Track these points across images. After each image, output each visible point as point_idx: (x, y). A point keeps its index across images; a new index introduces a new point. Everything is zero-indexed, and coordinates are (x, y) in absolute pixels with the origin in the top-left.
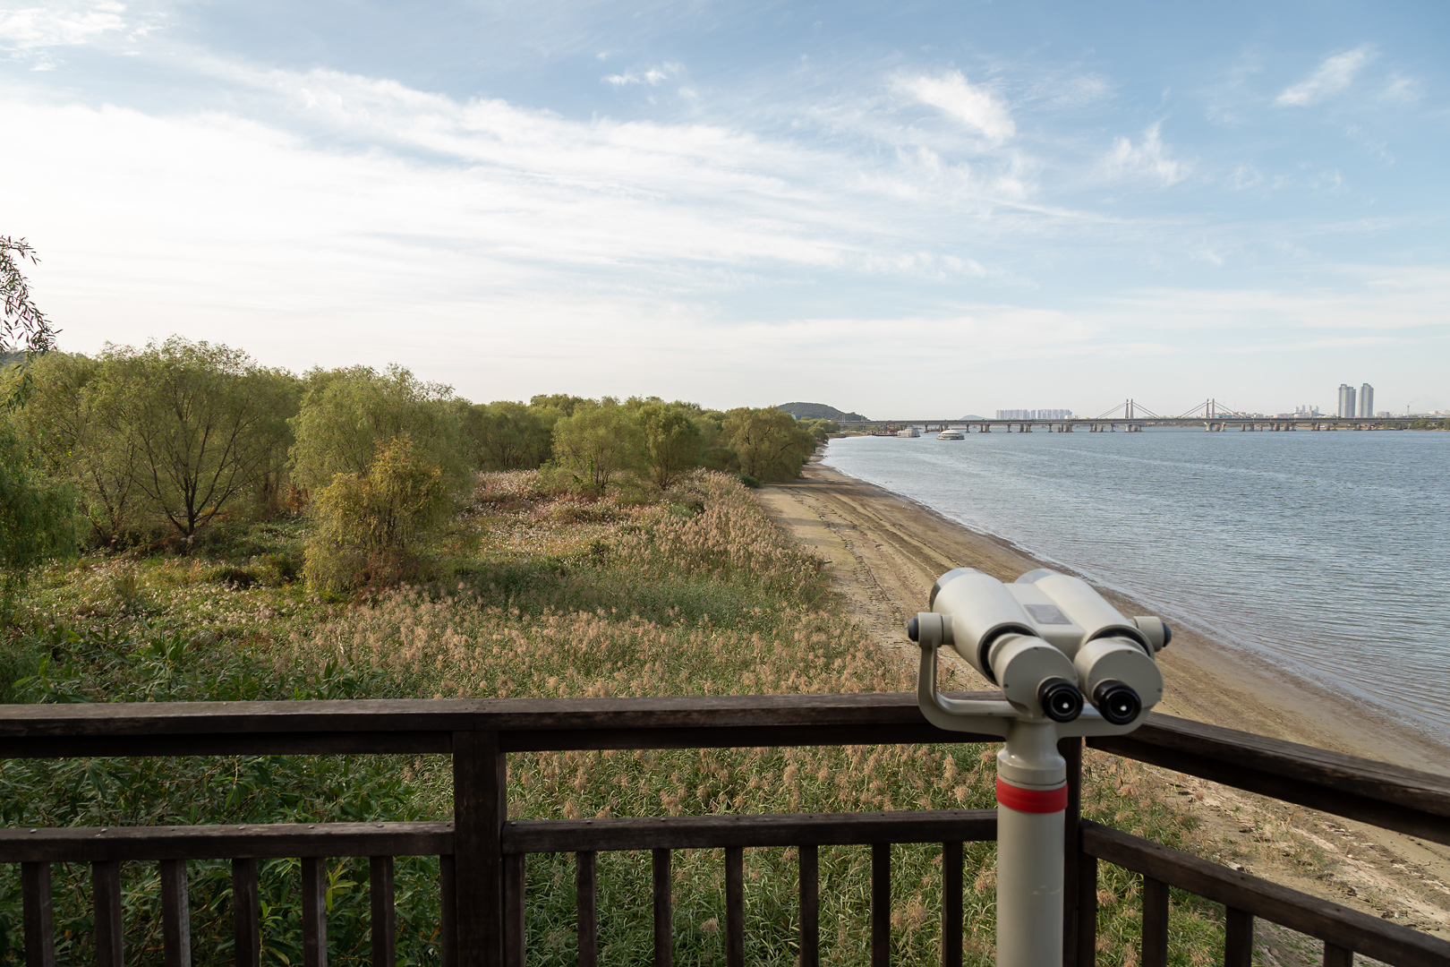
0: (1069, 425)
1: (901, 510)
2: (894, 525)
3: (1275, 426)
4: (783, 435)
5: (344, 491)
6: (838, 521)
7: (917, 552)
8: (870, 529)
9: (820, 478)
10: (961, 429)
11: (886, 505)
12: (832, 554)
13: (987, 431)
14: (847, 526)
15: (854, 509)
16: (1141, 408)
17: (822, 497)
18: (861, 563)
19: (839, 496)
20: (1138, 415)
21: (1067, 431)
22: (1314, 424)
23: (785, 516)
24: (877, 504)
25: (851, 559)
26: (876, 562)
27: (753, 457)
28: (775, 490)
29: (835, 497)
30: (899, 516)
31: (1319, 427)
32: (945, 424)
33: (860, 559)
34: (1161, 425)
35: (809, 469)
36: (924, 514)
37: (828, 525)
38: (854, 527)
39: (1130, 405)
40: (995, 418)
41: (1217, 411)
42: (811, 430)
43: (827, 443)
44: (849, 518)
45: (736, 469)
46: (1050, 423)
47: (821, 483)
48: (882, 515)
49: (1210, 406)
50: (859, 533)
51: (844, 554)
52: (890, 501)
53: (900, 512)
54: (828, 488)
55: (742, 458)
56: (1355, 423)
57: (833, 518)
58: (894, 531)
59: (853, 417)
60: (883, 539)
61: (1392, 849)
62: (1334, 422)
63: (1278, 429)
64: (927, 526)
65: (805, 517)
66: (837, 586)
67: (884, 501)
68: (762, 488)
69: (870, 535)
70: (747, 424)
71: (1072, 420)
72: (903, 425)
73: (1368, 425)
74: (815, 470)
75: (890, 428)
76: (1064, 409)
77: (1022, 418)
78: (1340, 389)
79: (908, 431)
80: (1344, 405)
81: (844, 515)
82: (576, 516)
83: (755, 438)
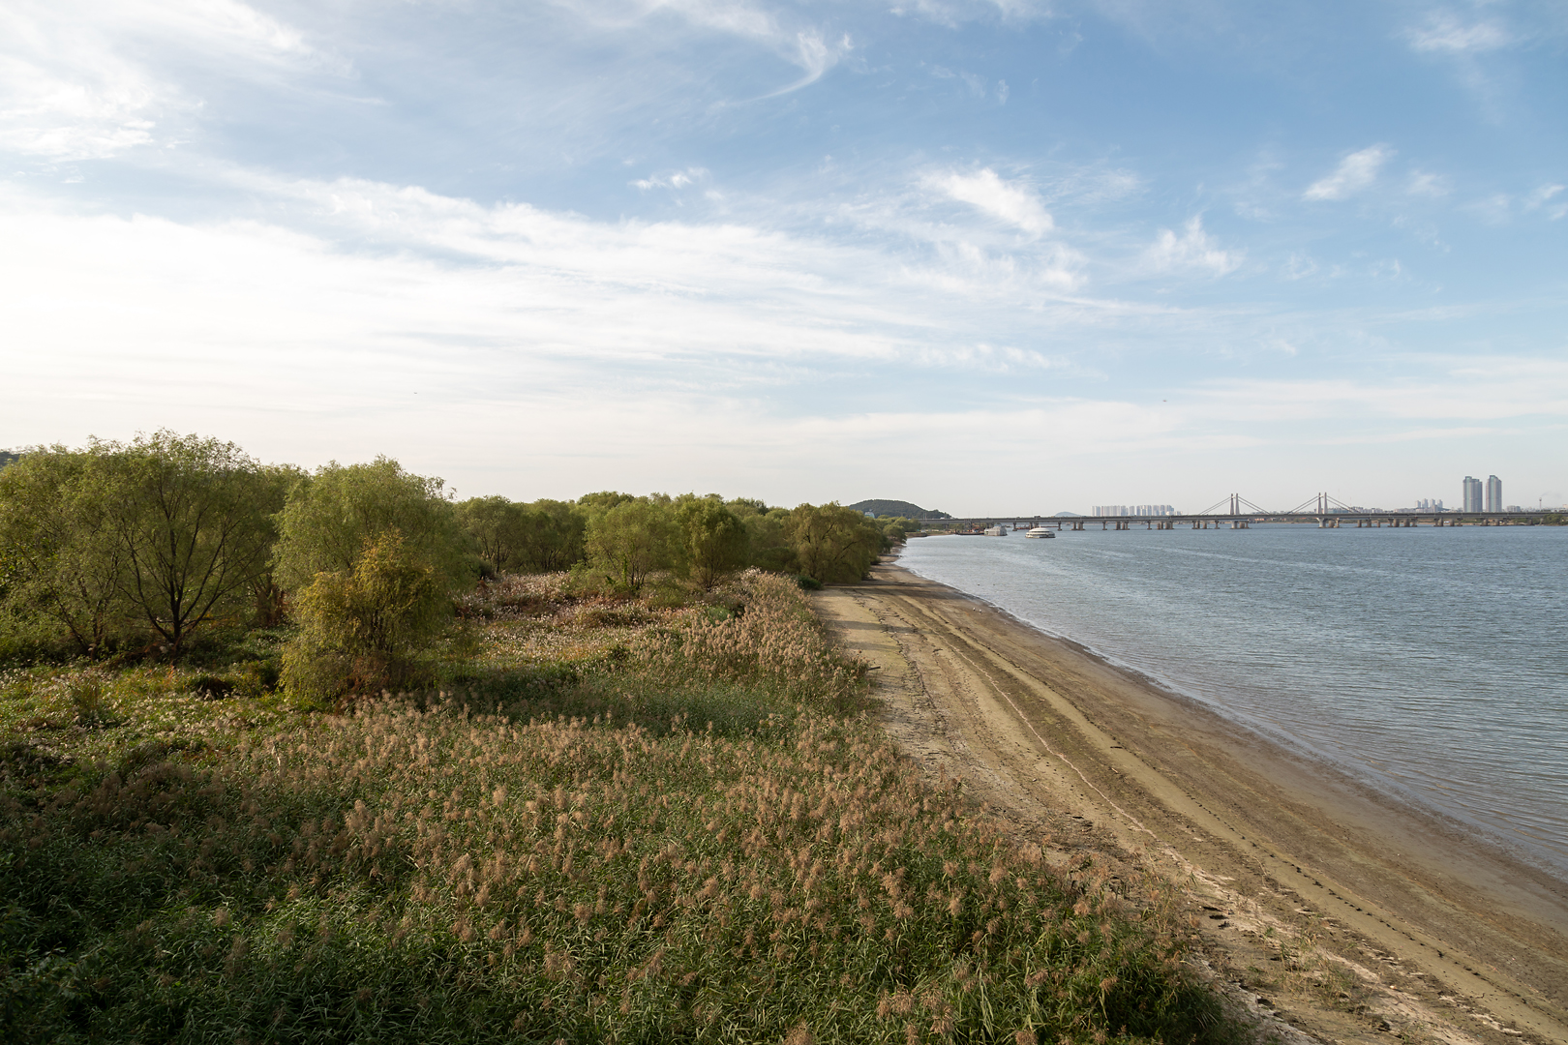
0: (1170, 521)
1: (971, 612)
2: (959, 628)
3: (1395, 521)
4: (848, 534)
5: (326, 590)
6: (898, 623)
7: (979, 656)
8: (932, 632)
9: (890, 579)
10: (1053, 528)
11: (955, 608)
12: (882, 658)
13: (1081, 529)
14: (907, 630)
15: (920, 611)
16: (1246, 503)
17: (886, 599)
18: (912, 668)
19: (906, 598)
20: (1244, 510)
21: (1167, 529)
22: (1436, 520)
23: (840, 619)
24: (946, 606)
25: (903, 664)
26: (929, 668)
27: (814, 556)
28: (837, 592)
29: (902, 599)
30: (968, 619)
31: (1442, 522)
32: (1036, 521)
33: (913, 665)
34: (1270, 521)
35: (879, 570)
36: (996, 616)
37: (886, 628)
38: (915, 631)
39: (1235, 500)
40: (1090, 514)
41: (1330, 506)
42: (887, 529)
43: (904, 543)
44: (911, 621)
45: (796, 569)
46: (1148, 520)
47: (889, 584)
48: (948, 617)
49: (1323, 500)
50: (918, 636)
51: (896, 659)
52: (962, 603)
53: (969, 615)
54: (896, 590)
55: (802, 559)
56: (1480, 518)
57: (893, 621)
58: (959, 634)
59: (936, 514)
60: (943, 643)
61: (1444, 980)
62: (1458, 518)
63: (1397, 526)
64: (996, 629)
65: (863, 620)
66: (881, 693)
67: (955, 603)
68: (822, 590)
69: (930, 639)
70: (807, 522)
71: (1173, 517)
72: (990, 523)
73: (1496, 520)
74: (887, 571)
75: (976, 527)
76: (1165, 505)
77: (1118, 515)
78: (1465, 481)
79: (996, 529)
80: (1470, 498)
81: (907, 618)
82: (602, 620)
83: (815, 536)
